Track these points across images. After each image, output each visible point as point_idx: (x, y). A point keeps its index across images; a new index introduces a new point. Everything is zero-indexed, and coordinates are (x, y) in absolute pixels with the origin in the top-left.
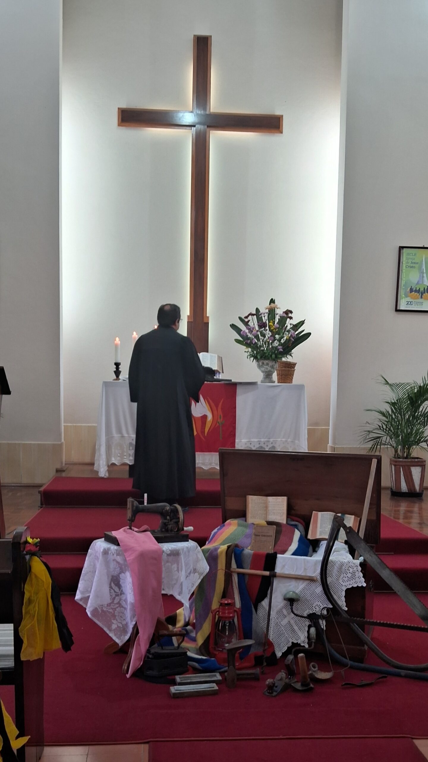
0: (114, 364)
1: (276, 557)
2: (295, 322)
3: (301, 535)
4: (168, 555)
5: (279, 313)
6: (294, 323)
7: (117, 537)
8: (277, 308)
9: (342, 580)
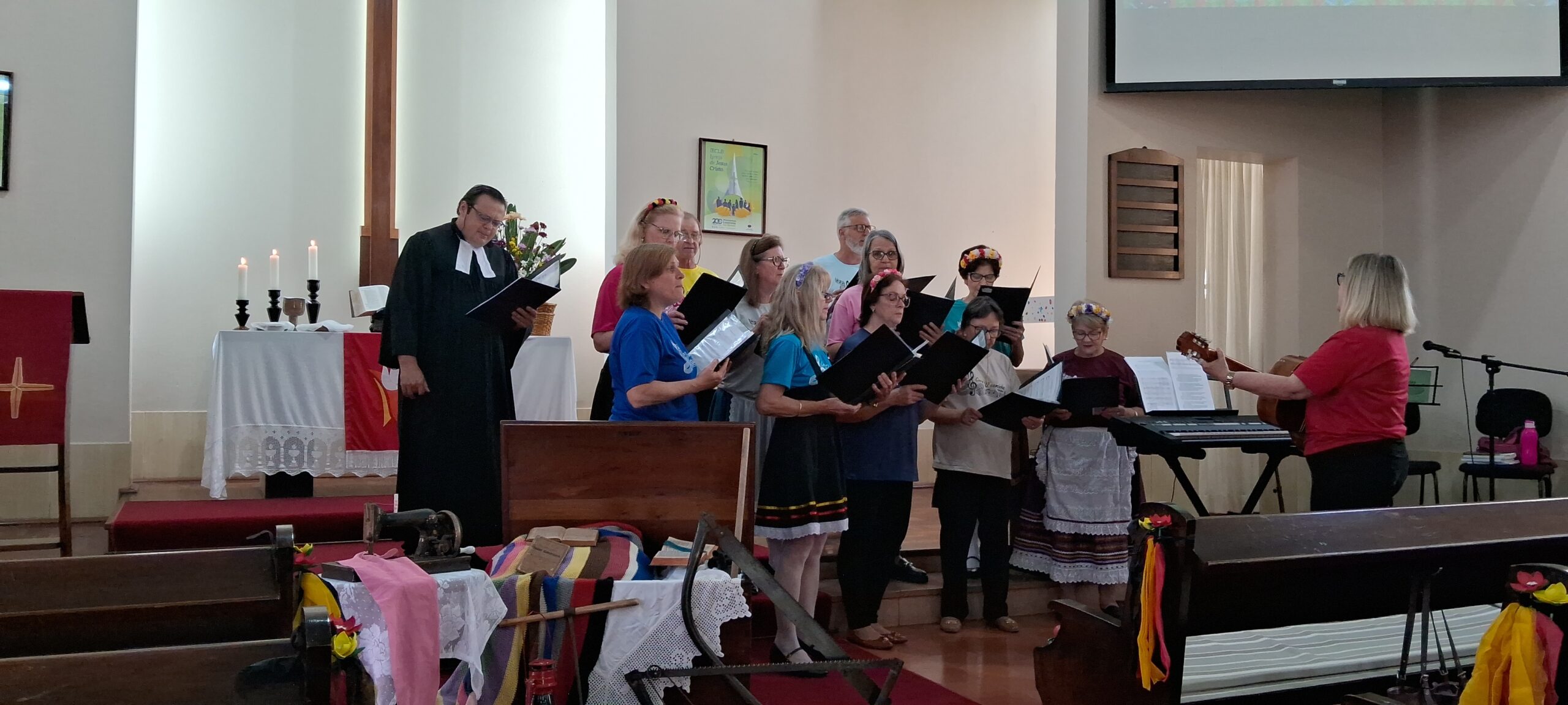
0: (235, 302)
1: (611, 585)
2: (550, 241)
3: (639, 551)
4: (444, 589)
5: (525, 227)
6: (549, 244)
7: (354, 567)
8: (521, 220)
9: (716, 611)
